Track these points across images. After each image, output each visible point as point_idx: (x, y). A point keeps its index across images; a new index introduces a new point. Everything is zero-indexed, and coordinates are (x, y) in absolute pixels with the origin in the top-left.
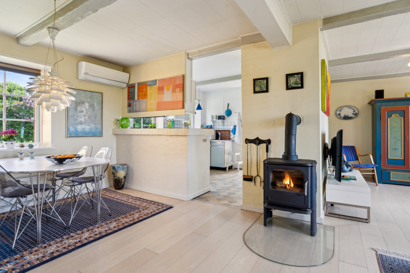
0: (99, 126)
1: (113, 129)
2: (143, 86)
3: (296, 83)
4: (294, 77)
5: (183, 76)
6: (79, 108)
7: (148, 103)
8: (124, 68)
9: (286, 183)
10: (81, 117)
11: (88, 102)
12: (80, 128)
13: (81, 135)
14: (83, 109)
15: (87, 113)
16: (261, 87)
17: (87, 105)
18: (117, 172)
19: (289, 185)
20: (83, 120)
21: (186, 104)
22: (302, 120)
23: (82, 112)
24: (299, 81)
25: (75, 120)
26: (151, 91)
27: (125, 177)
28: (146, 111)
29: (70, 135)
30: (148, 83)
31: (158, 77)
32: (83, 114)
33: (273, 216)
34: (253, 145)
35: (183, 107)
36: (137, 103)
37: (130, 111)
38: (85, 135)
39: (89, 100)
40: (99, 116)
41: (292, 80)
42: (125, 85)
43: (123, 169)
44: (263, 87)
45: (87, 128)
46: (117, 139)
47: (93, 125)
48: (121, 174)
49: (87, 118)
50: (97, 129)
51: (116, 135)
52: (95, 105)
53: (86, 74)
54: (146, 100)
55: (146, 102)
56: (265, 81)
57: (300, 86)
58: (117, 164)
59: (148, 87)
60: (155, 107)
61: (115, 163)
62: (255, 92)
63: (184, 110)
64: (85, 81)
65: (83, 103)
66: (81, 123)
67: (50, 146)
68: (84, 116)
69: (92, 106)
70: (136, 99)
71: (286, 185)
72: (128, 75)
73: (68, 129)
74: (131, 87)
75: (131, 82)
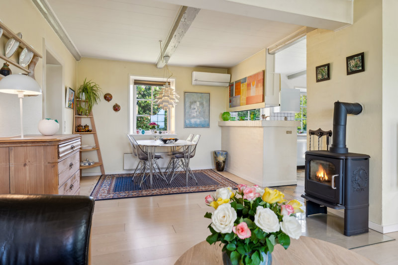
0: (207, 120)
1: (219, 122)
2: (238, 83)
3: (356, 66)
4: (354, 60)
5: (264, 72)
6: (192, 106)
7: (241, 98)
8: (228, 70)
9: (320, 176)
10: (194, 113)
11: (199, 101)
12: (193, 121)
13: (193, 126)
14: (195, 107)
15: (198, 109)
16: (322, 75)
17: (198, 103)
18: (217, 156)
19: (323, 178)
20: (195, 115)
21: (266, 98)
22: (363, 108)
23: (195, 109)
24: (360, 64)
25: (190, 115)
26: (243, 87)
27: (224, 162)
28: (240, 106)
29: (186, 126)
30: (241, 81)
31: (247, 75)
32: (195, 110)
33: (328, 213)
34: (316, 137)
35: (263, 101)
36: (235, 99)
37: (231, 106)
38: (196, 126)
39: (199, 99)
40: (207, 111)
41: (353, 63)
42: (228, 85)
43: (222, 155)
44: (324, 74)
45: (198, 121)
46: (222, 130)
47: (203, 119)
48: (221, 159)
49: (198, 113)
50: (205, 121)
51: (221, 126)
52: (204, 103)
53: (196, 80)
54: (239, 96)
55: (240, 97)
56: (326, 68)
57: (360, 68)
58: (221, 151)
59: (241, 85)
60: (245, 102)
61: (220, 150)
62: (318, 81)
63: (264, 103)
64: (196, 85)
65: (195, 102)
66: (194, 117)
67: (174, 134)
68: (196, 112)
69: (201, 104)
70: (234, 95)
71: (320, 178)
72: (230, 75)
73: (185, 122)
74: (231, 85)
75: (232, 82)
